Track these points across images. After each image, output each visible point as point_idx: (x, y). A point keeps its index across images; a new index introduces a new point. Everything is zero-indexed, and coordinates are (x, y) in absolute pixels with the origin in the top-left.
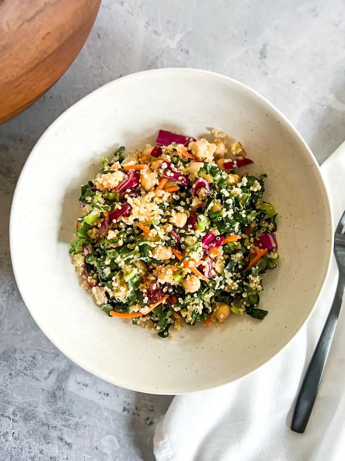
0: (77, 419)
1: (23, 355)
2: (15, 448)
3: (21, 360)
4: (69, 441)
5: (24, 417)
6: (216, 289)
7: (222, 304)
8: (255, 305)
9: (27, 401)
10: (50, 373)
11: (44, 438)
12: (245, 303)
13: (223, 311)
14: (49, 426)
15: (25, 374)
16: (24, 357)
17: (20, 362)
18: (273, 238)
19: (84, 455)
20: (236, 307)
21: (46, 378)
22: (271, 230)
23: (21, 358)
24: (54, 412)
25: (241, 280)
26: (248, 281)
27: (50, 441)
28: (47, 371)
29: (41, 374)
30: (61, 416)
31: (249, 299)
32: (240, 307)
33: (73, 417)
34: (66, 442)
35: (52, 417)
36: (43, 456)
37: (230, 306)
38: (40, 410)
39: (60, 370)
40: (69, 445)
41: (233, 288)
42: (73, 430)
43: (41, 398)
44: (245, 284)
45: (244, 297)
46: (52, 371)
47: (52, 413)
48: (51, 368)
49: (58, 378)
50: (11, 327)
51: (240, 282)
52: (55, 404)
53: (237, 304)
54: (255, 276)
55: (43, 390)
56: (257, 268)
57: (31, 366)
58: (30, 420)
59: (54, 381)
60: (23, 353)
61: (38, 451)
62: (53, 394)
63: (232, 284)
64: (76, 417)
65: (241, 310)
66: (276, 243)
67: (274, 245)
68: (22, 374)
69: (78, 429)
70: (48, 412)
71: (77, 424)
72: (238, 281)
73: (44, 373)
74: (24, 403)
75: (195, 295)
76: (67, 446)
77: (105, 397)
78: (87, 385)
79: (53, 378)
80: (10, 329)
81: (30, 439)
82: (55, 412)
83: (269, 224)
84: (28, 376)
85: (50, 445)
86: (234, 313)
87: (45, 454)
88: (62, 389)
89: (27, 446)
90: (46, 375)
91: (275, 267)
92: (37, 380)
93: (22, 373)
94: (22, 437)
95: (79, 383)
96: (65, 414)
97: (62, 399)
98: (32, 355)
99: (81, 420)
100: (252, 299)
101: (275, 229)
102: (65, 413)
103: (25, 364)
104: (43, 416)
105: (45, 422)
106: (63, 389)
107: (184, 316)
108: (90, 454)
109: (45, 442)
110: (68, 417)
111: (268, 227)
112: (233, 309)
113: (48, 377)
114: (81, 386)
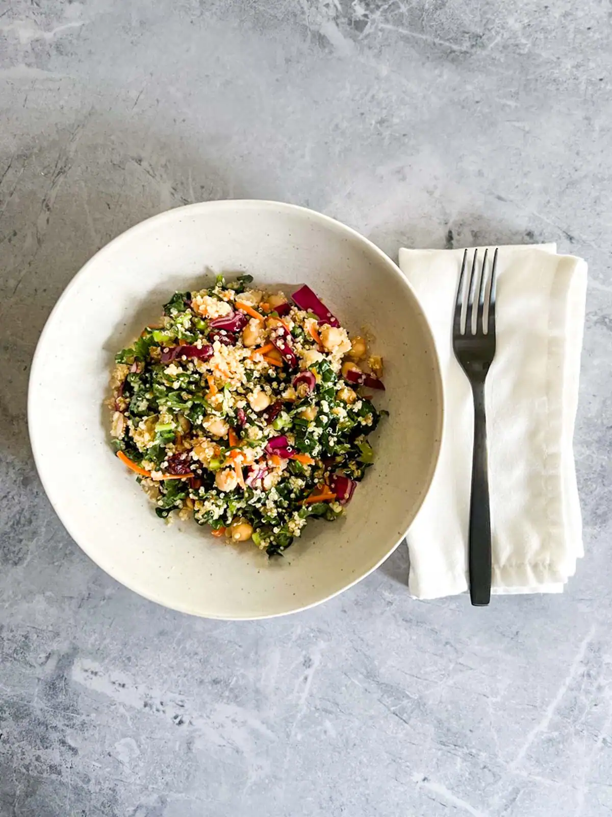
6: (249, 503)
7: (248, 523)
8: (282, 548)
12: (272, 538)
13: (242, 531)
18: (352, 486)
20: (260, 536)
22: (355, 477)
25: (284, 511)
26: (291, 516)
31: (279, 537)
32: (265, 539)
37: (254, 531)
41: (269, 514)
44: (286, 518)
45: (274, 531)
51: (282, 512)
53: (262, 534)
54: (301, 516)
56: (310, 509)
63: (271, 508)
65: (263, 544)
66: (351, 494)
67: (347, 496)
72: (280, 510)
75: (222, 495)
83: (357, 469)
86: (253, 541)
91: (332, 520)
100: (282, 538)
101: (359, 479)
107: (196, 509)
111: (353, 471)
112: (255, 537)
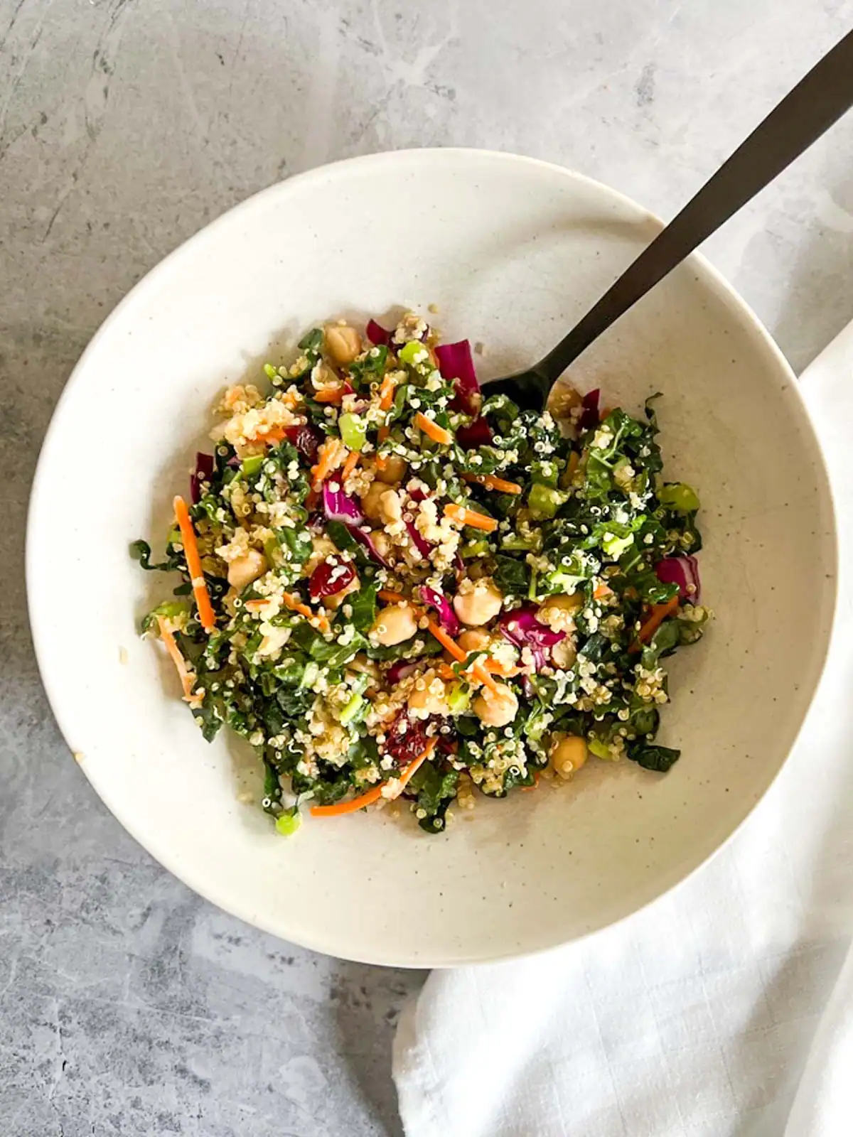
0: (218, 1022)
1: (76, 875)
2: (70, 1098)
3: (70, 885)
4: (202, 1074)
5: (88, 1023)
6: (556, 701)
7: (568, 736)
8: (649, 736)
9: (94, 984)
10: (145, 916)
11: (140, 1072)
12: (623, 732)
13: (571, 753)
14: (150, 1042)
15: (84, 920)
16: (80, 879)
17: (69, 892)
18: (691, 569)
19: (242, 1106)
20: (602, 741)
21: (136, 928)
22: (688, 548)
23: (72, 881)
24: (162, 1009)
25: (617, 680)
26: (632, 679)
27: (155, 1078)
28: (137, 912)
29: (124, 918)
30: (179, 1016)
31: (634, 723)
32: (612, 742)
33: (208, 1017)
34: (195, 1077)
35: (156, 1020)
36: (142, 1114)
37: (587, 740)
38: (126, 1004)
39: (171, 908)
40: (203, 1085)
41: (599, 701)
42: (211, 1049)
43: (128, 976)
44: (626, 686)
45: (622, 719)
46: (149, 909)
47: (156, 1011)
48: (147, 904)
49: (166, 925)
50: (42, 808)
51: (615, 685)
52: (163, 988)
53: (602, 737)
54: (650, 668)
55: (131, 956)
56: (654, 646)
57: (98, 900)
58: (104, 1029)
59: (158, 934)
60: (76, 869)
61: (129, 1103)
62: (157, 966)
63: (595, 690)
64: (216, 1017)
65: (615, 750)
66: (696, 582)
67: (692, 588)
68: (76, 921)
69: (223, 1044)
70: (148, 1009)
71: (218, 1035)
72: (610, 683)
73: (131, 916)
74: (86, 989)
75: (508, 733)
76: (197, 1088)
77: (285, 967)
78: (238, 941)
79: (153, 927)
80: (40, 813)
81: (106, 1075)
82: (163, 1007)
83: (681, 534)
84: (92, 924)
85: (157, 1087)
86: (594, 756)
87: (145, 1107)
88: (178, 953)
89: (100, 1092)
90: (138, 919)
91: (699, 638)
92: (115, 932)
93: (76, 917)
94: (85, 1069)
95: (218, 937)
96: (189, 1012)
97: (180, 975)
98: (99, 873)
99: (229, 1023)
100: (640, 721)
101: (697, 546)
102: (189, 1008)
103: (83, 896)
104: (133, 1018)
105: (139, 1032)
106: (181, 953)
107: (478, 781)
108: (254, 1104)
109: (145, 1080)
110: (197, 1018)
111: (678, 542)
112: (595, 748)
113: (142, 924)
114: (225, 942)
